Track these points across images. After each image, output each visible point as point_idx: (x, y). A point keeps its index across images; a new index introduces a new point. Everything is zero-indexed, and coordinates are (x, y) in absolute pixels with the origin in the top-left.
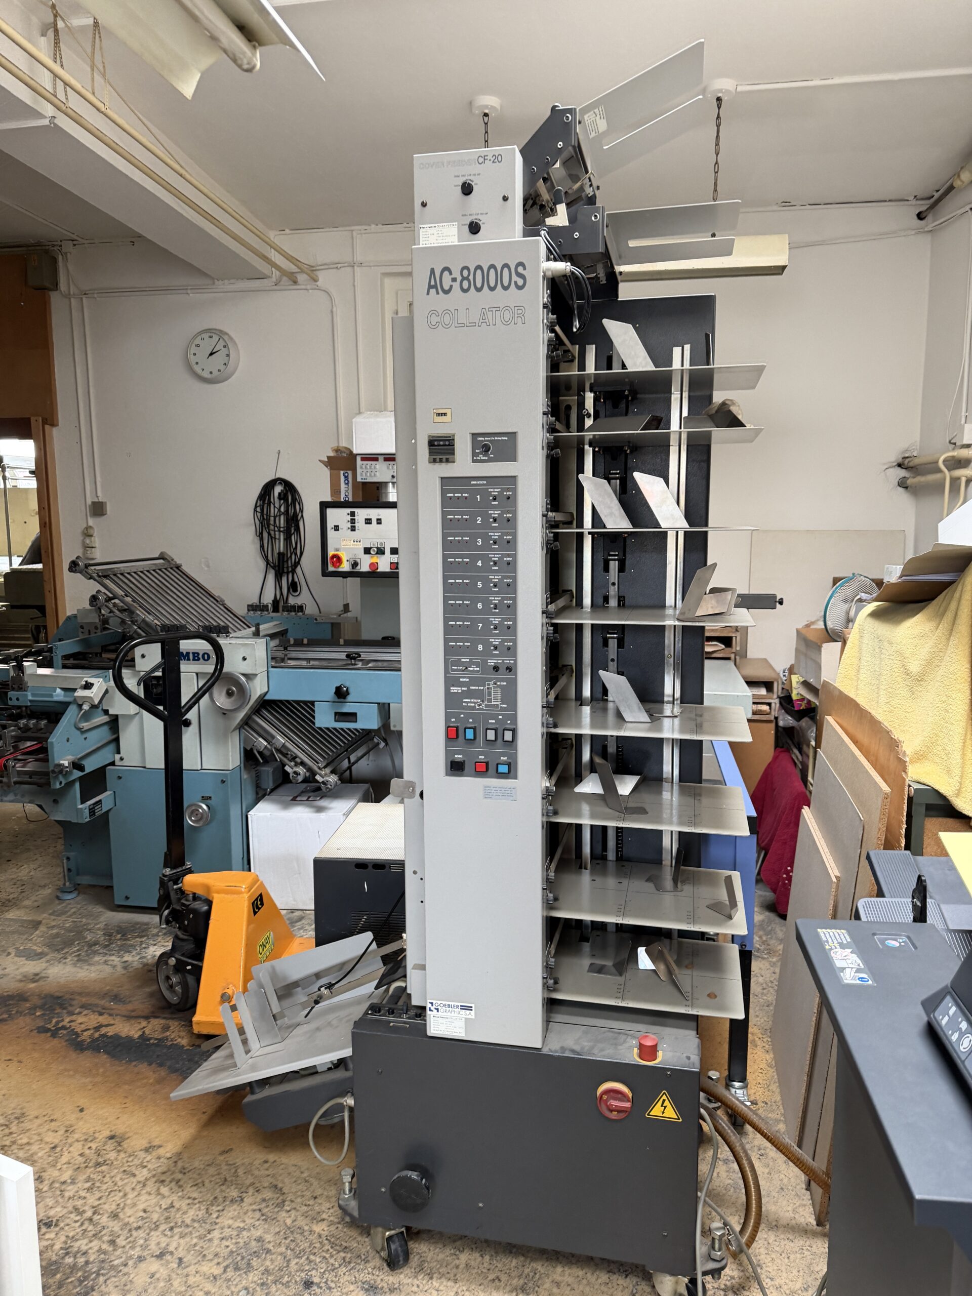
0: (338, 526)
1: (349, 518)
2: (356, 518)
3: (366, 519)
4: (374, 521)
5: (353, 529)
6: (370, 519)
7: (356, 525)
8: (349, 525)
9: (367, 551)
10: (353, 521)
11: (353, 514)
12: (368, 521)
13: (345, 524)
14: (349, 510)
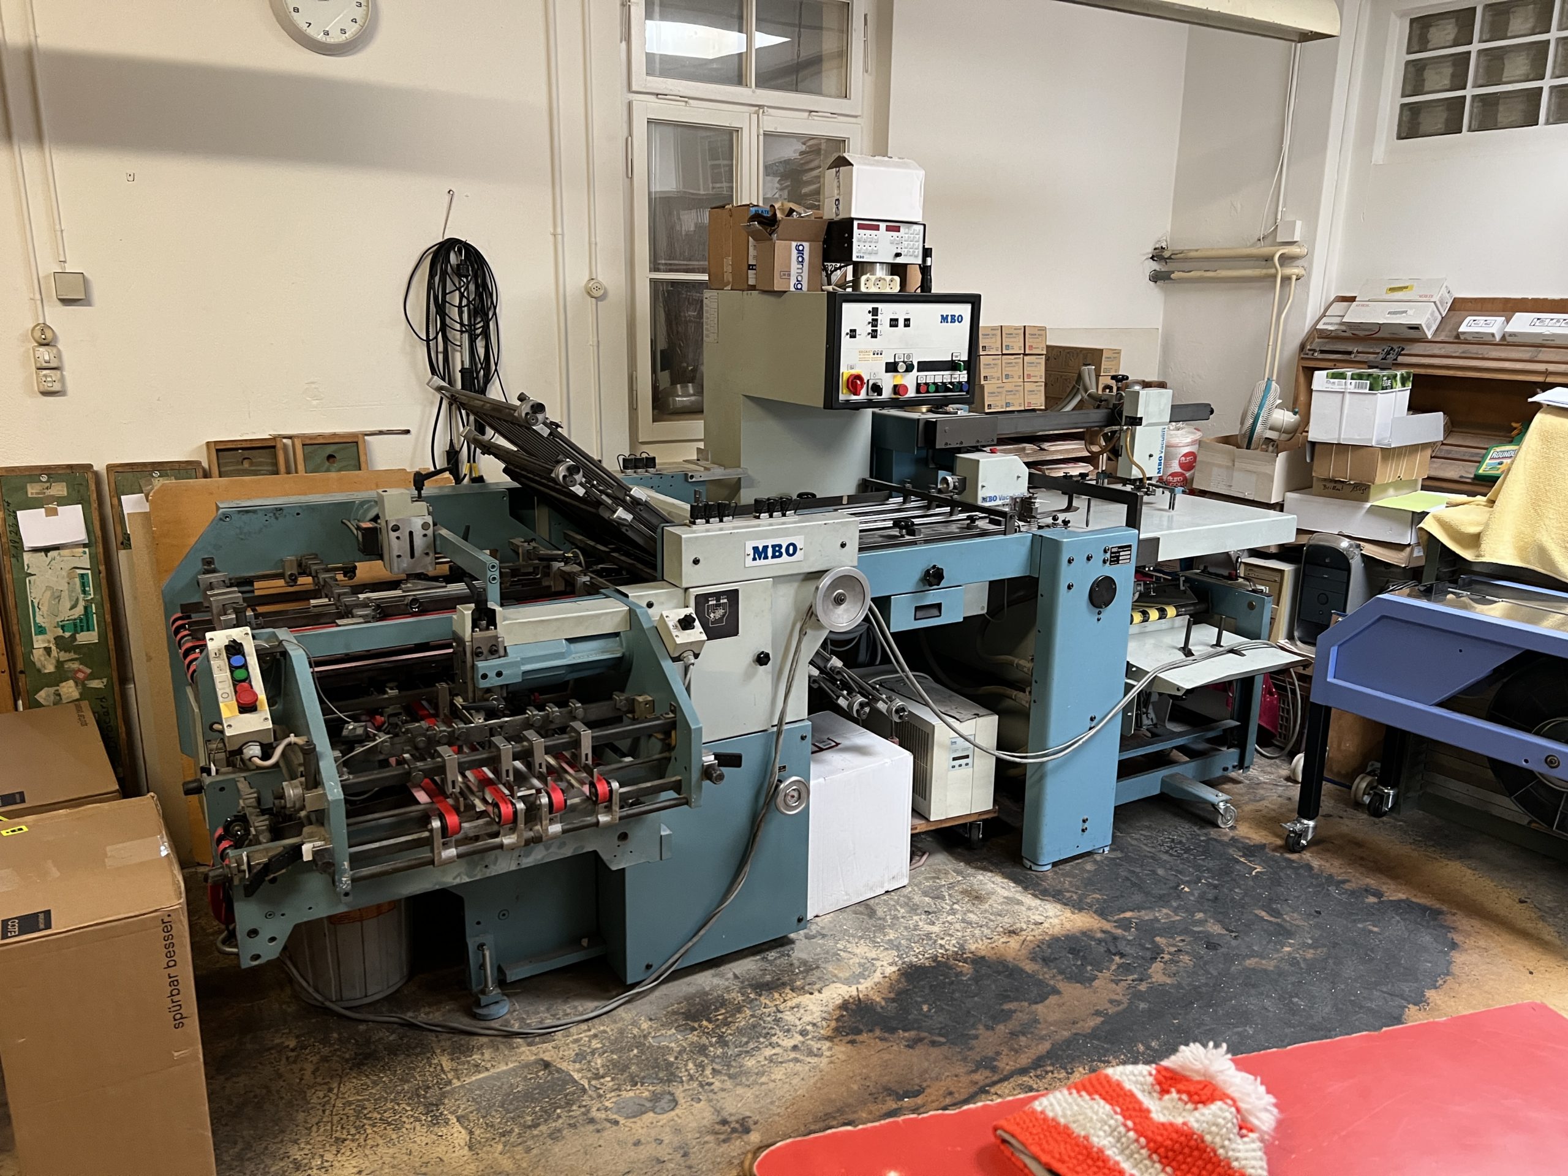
0: (855, 331)
1: (870, 317)
2: (879, 317)
3: (891, 320)
4: (901, 323)
5: (874, 334)
6: (897, 320)
7: (879, 328)
8: (870, 328)
9: (891, 367)
10: (874, 323)
11: (875, 312)
12: (894, 323)
13: (864, 329)
14: (870, 306)
